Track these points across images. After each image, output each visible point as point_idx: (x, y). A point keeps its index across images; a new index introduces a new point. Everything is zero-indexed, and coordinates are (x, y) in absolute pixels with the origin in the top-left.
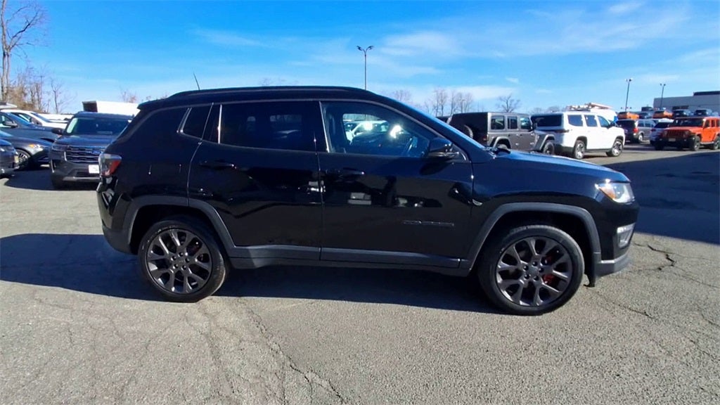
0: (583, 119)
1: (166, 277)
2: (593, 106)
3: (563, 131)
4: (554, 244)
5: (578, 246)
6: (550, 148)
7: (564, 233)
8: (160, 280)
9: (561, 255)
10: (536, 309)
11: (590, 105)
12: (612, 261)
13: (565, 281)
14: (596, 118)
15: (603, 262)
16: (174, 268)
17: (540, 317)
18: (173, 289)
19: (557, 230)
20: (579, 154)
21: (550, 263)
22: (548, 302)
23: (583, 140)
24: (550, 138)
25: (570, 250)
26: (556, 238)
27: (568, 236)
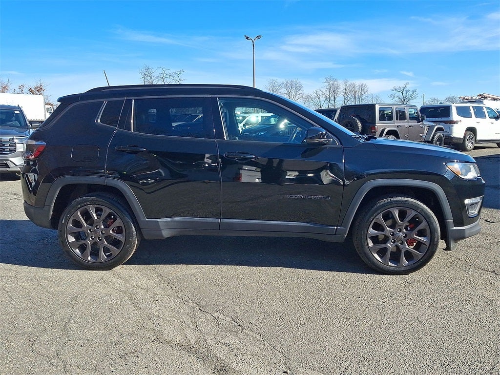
0: (472, 111)
1: (83, 248)
2: (486, 98)
3: (452, 122)
4: (414, 213)
5: (433, 215)
6: (439, 139)
7: (422, 204)
8: (77, 250)
9: (420, 223)
10: (402, 269)
11: (482, 96)
12: (463, 228)
13: (425, 244)
14: (485, 110)
15: (455, 228)
16: (91, 239)
17: (407, 276)
18: (89, 258)
19: (415, 201)
20: (469, 145)
21: (412, 229)
22: (412, 262)
23: (472, 130)
24: (439, 129)
25: (428, 218)
26: (415, 208)
27: (425, 206)
